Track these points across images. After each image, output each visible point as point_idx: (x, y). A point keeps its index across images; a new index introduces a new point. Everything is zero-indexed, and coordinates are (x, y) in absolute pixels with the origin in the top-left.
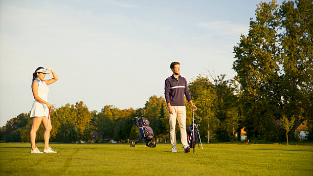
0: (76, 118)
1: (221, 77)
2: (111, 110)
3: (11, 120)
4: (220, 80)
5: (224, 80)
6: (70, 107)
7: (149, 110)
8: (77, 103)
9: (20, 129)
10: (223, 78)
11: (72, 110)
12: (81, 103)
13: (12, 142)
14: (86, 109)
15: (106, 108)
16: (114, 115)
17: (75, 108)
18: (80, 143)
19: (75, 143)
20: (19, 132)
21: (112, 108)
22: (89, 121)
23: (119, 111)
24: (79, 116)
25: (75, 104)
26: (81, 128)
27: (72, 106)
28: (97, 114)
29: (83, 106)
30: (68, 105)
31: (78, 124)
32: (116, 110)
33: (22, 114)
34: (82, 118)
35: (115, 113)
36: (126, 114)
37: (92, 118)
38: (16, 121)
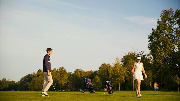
0: (59, 77)
1: (141, 53)
2: (80, 71)
3: (23, 78)
4: (141, 55)
5: (143, 54)
6: (56, 70)
7: (101, 72)
8: (60, 68)
9: (28, 83)
10: (143, 53)
11: (57, 71)
12: (63, 68)
13: (23, 90)
14: (65, 71)
15: (77, 70)
16: (81, 75)
17: (59, 70)
18: (62, 91)
19: (59, 91)
20: (28, 85)
21: (80, 70)
22: (67, 78)
23: (85, 72)
24: (61, 75)
25: (59, 69)
26: (63, 82)
27: (57, 69)
28: (72, 74)
29: (64, 69)
30: (55, 69)
31: (61, 80)
32: (82, 71)
33: (29, 74)
34: (63, 77)
35: (82, 74)
36: (88, 74)
37: (68, 76)
38: (26, 78)
